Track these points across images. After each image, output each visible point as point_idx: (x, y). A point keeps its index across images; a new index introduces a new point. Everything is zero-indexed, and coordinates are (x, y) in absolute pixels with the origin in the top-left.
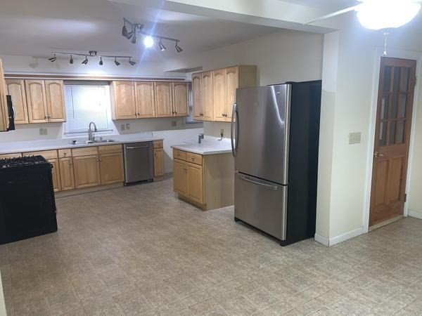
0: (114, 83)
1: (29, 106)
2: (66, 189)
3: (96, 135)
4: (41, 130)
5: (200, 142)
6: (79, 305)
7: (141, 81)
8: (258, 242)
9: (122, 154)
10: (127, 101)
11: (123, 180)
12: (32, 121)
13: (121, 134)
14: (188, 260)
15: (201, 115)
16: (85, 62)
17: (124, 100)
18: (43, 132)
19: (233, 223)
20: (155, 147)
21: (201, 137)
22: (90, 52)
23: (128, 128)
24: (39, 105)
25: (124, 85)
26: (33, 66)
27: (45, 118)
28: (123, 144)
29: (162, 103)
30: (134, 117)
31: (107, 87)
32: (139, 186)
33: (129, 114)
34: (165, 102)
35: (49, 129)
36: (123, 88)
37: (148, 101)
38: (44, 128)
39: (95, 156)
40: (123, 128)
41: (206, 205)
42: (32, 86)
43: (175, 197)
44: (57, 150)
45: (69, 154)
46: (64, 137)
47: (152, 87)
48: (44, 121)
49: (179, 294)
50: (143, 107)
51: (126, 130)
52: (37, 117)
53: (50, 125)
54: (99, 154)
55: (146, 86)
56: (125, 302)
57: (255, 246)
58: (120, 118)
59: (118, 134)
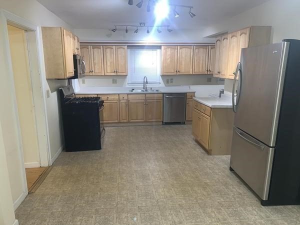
0: (163, 47)
1: (105, 63)
2: (122, 121)
3: (148, 86)
4: (113, 80)
5: (220, 96)
6: (115, 205)
7: (183, 45)
8: (241, 194)
9: (162, 101)
10: (171, 61)
11: (162, 120)
12: (106, 74)
13: (166, 86)
14: (205, 193)
15: (219, 73)
16: (136, 32)
17: (169, 60)
18: (114, 82)
19: (228, 172)
20: (188, 97)
21: (222, 92)
22: (141, 24)
23: (172, 82)
24: (111, 63)
25: (170, 49)
26: (109, 36)
27: (114, 72)
28: (163, 94)
29: (199, 63)
30: (175, 73)
31: (159, 50)
32: (172, 126)
33: (172, 71)
34: (201, 62)
35: (118, 80)
36: (169, 51)
37: (187, 61)
38: (115, 79)
39: (143, 101)
40: (168, 82)
41: (211, 150)
42: (107, 50)
43: (193, 139)
44: (119, 94)
45: (126, 98)
46: (127, 86)
47: (192, 50)
48: (113, 74)
49: (186, 220)
50: (183, 66)
51: (170, 84)
52: (109, 71)
53: (118, 77)
54: (146, 100)
55: (187, 49)
56: (145, 214)
57: (235, 198)
58: (164, 74)
59: (164, 86)
